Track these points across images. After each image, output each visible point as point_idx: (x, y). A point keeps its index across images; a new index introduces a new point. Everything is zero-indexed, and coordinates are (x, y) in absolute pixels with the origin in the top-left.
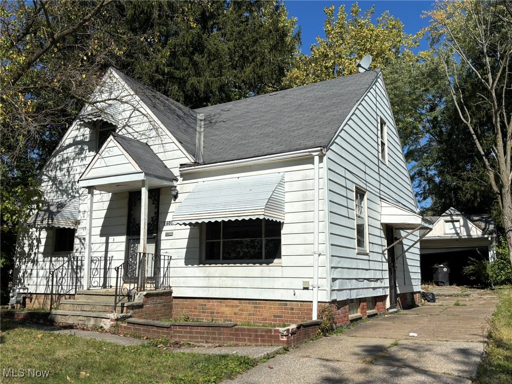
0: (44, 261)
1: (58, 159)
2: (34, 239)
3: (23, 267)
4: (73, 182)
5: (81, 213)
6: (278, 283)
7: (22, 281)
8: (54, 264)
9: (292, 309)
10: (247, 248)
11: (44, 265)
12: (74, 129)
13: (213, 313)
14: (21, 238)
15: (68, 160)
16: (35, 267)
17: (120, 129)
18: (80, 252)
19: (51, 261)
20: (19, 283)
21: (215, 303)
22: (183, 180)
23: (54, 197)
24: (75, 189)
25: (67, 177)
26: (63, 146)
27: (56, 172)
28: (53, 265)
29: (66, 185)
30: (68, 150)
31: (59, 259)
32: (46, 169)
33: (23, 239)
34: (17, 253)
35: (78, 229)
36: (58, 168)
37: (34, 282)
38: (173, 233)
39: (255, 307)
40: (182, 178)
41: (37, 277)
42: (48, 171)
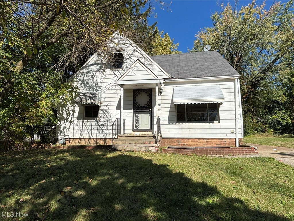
0: (78, 122)
1: (84, 71)
2: (70, 110)
3: (63, 125)
4: (96, 83)
5: (103, 98)
6: (218, 131)
7: (63, 132)
8: (86, 123)
9: (226, 141)
10: (200, 116)
11: (78, 124)
12: (95, 56)
13: (185, 144)
14: (60, 110)
15: (92, 72)
16: (72, 125)
17: (126, 59)
18: (103, 117)
19: (83, 122)
20: (60, 133)
21: (186, 140)
22: (165, 85)
23: (83, 90)
24: (98, 86)
25: (91, 80)
26: (88, 65)
27: (83, 77)
28: (84, 124)
29: (91, 84)
30: (91, 66)
31: (88, 121)
32: (76, 75)
33: (62, 111)
34: (58, 118)
35: (101, 106)
36: (85, 75)
37: (71, 133)
38: (160, 109)
39: (206, 141)
40: (164, 85)
41: (74, 130)
42: (78, 76)
